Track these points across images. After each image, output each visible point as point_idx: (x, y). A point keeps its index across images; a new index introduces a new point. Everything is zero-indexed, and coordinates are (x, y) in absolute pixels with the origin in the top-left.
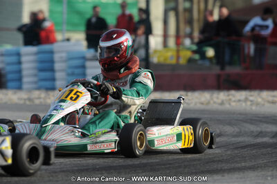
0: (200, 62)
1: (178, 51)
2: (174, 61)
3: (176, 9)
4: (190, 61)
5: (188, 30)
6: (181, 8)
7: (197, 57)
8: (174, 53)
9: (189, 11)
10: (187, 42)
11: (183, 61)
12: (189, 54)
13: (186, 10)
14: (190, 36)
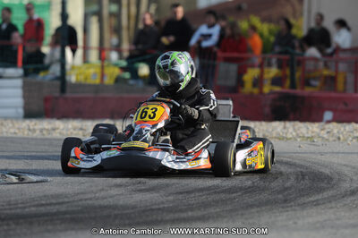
0: (131, 82)
1: (103, 67)
2: (97, 81)
3: (99, 14)
4: (118, 80)
5: (115, 41)
6: (105, 12)
7: (127, 75)
8: (98, 70)
9: (117, 15)
10: (114, 56)
11: (109, 81)
12: (117, 71)
13: (111, 15)
14: (118, 49)
